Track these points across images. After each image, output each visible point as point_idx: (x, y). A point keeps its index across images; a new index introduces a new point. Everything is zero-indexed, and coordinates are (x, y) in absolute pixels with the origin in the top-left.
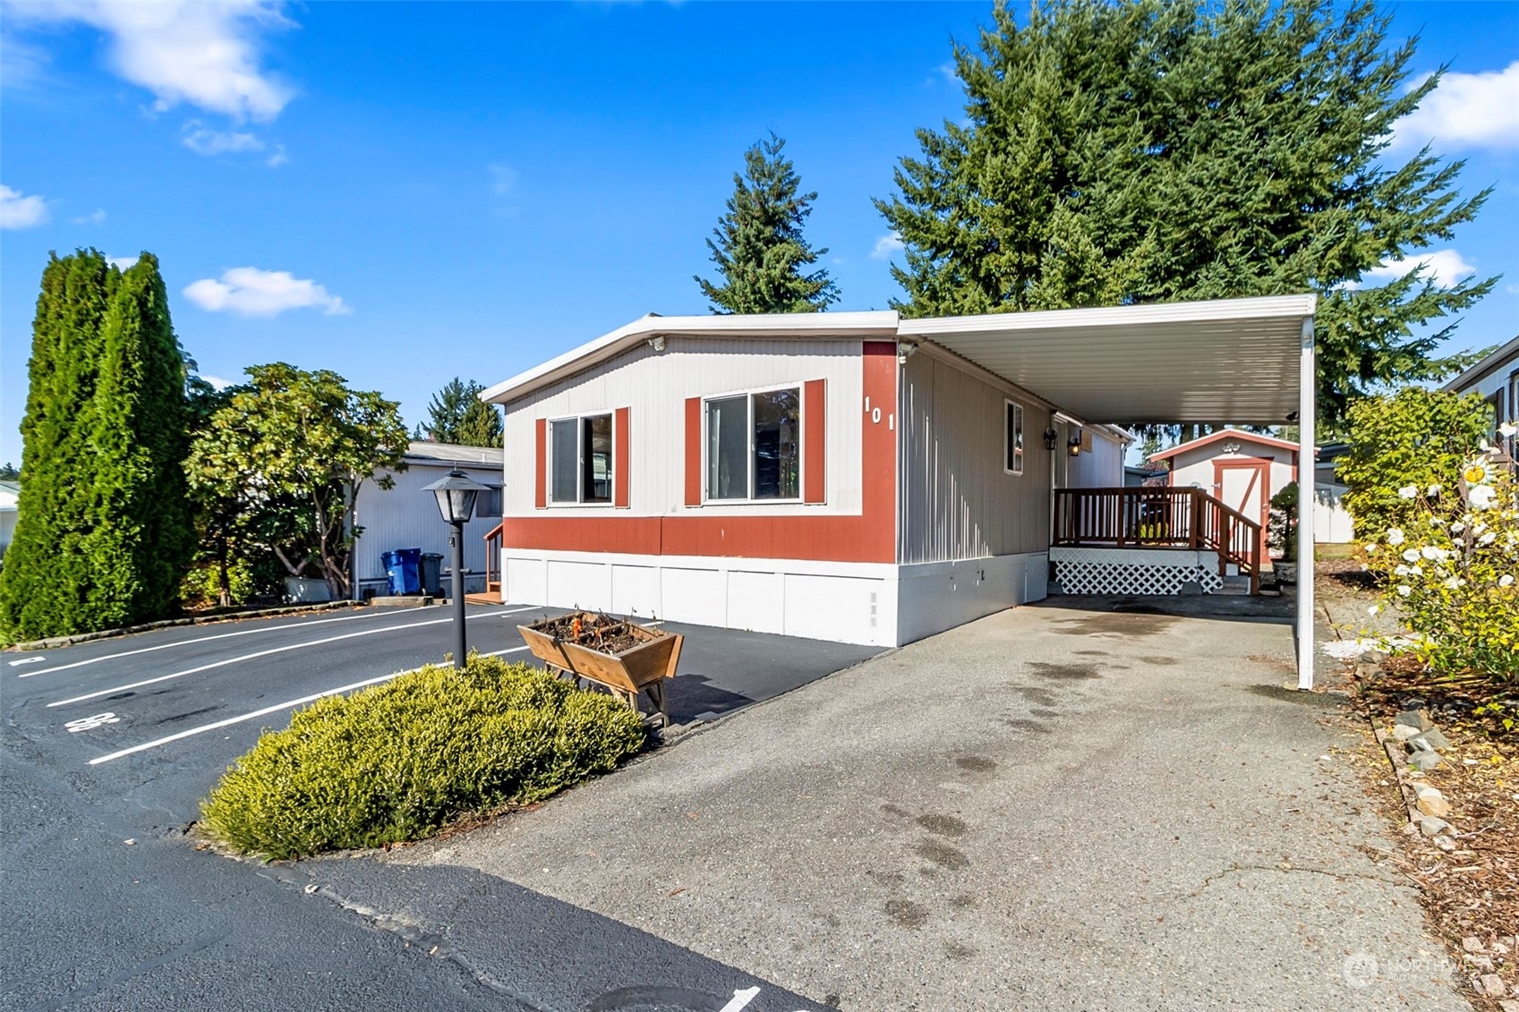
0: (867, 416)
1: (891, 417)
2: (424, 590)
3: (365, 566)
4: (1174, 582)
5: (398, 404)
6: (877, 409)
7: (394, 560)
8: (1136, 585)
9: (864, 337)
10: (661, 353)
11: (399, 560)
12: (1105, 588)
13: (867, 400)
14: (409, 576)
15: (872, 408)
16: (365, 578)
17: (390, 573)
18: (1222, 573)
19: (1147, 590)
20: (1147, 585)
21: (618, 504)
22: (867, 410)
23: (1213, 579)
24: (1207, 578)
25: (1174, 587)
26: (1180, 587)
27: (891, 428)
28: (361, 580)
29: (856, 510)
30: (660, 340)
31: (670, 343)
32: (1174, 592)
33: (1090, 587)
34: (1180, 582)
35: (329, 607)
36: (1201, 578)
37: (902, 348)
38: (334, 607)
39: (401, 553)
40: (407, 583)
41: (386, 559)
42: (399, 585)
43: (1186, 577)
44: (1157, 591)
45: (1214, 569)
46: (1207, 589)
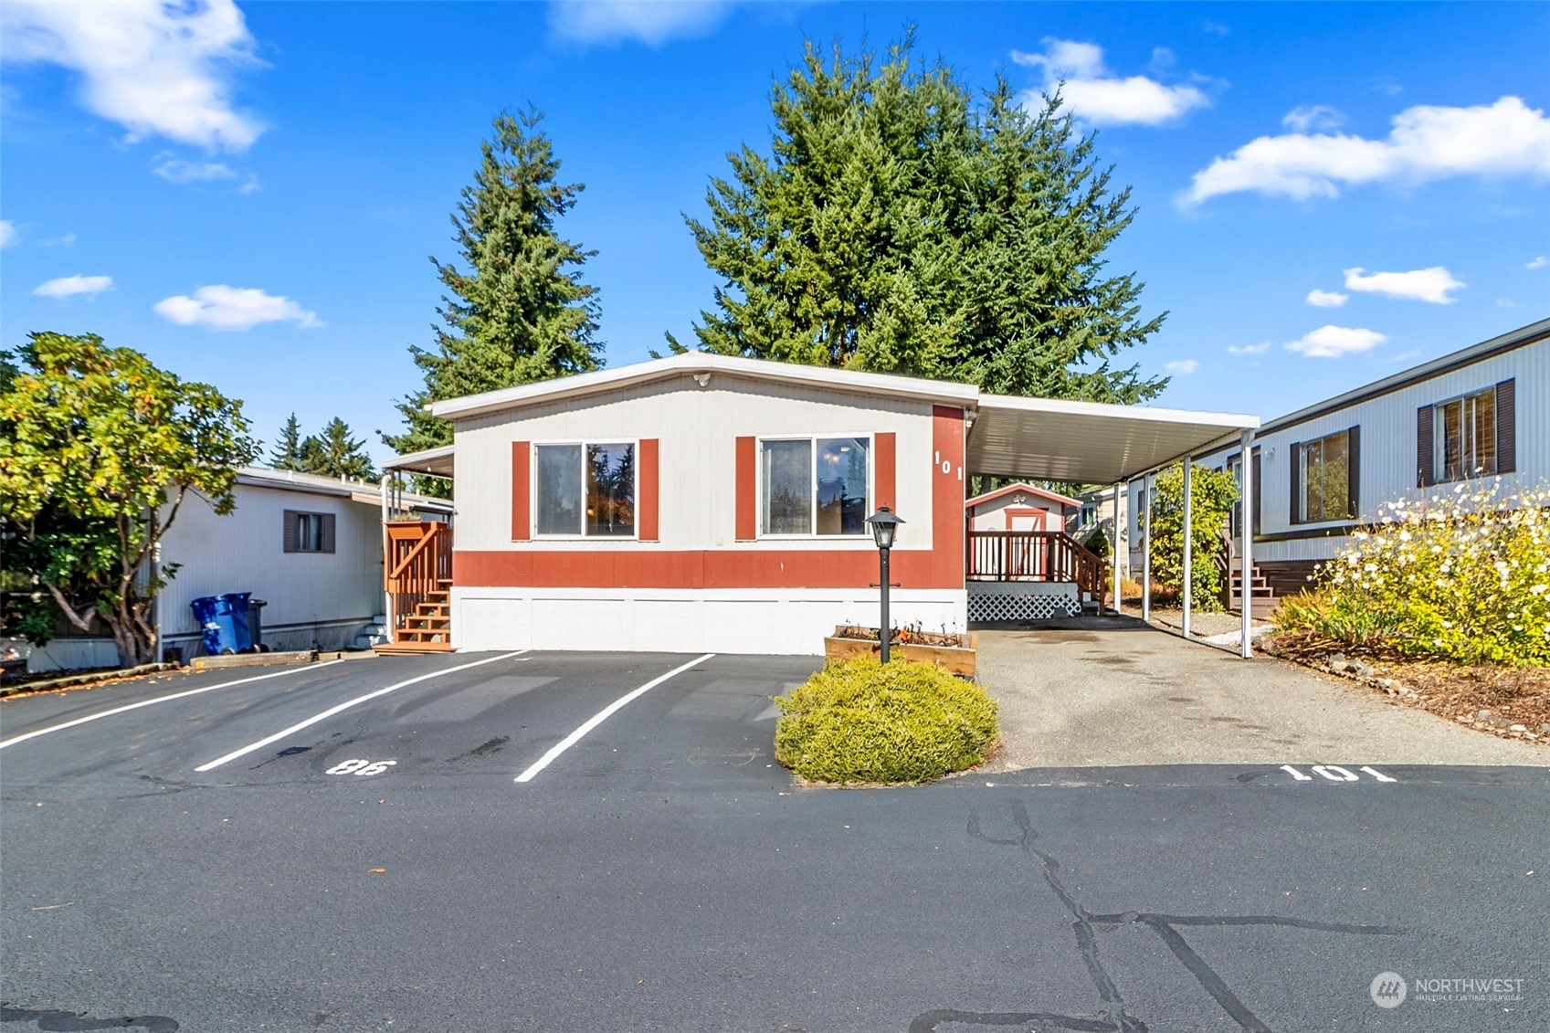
0: (937, 469)
1: (960, 469)
2: (256, 647)
3: (170, 618)
4: (1049, 608)
5: (241, 402)
6: (946, 462)
7: (220, 607)
8: (1020, 611)
9: (934, 401)
10: (704, 389)
11: (227, 608)
12: (1004, 615)
13: (937, 454)
14: (242, 630)
15: (941, 462)
16: (167, 633)
17: (211, 626)
18: (1080, 600)
19: (1028, 615)
20: (1028, 611)
21: (643, 537)
22: (937, 462)
23: (1074, 604)
24: (1070, 604)
25: (1048, 612)
26: (1052, 612)
27: (960, 478)
28: (164, 637)
29: (926, 544)
30: (707, 376)
31: (716, 381)
32: (1048, 616)
33: (992, 615)
34: (1052, 608)
35: (139, 673)
36: (1066, 604)
37: (966, 414)
38: (145, 673)
39: (230, 598)
40: (239, 639)
41: (202, 608)
42: (226, 640)
43: (1057, 604)
44: (1036, 616)
45: (1075, 597)
46: (1070, 613)
